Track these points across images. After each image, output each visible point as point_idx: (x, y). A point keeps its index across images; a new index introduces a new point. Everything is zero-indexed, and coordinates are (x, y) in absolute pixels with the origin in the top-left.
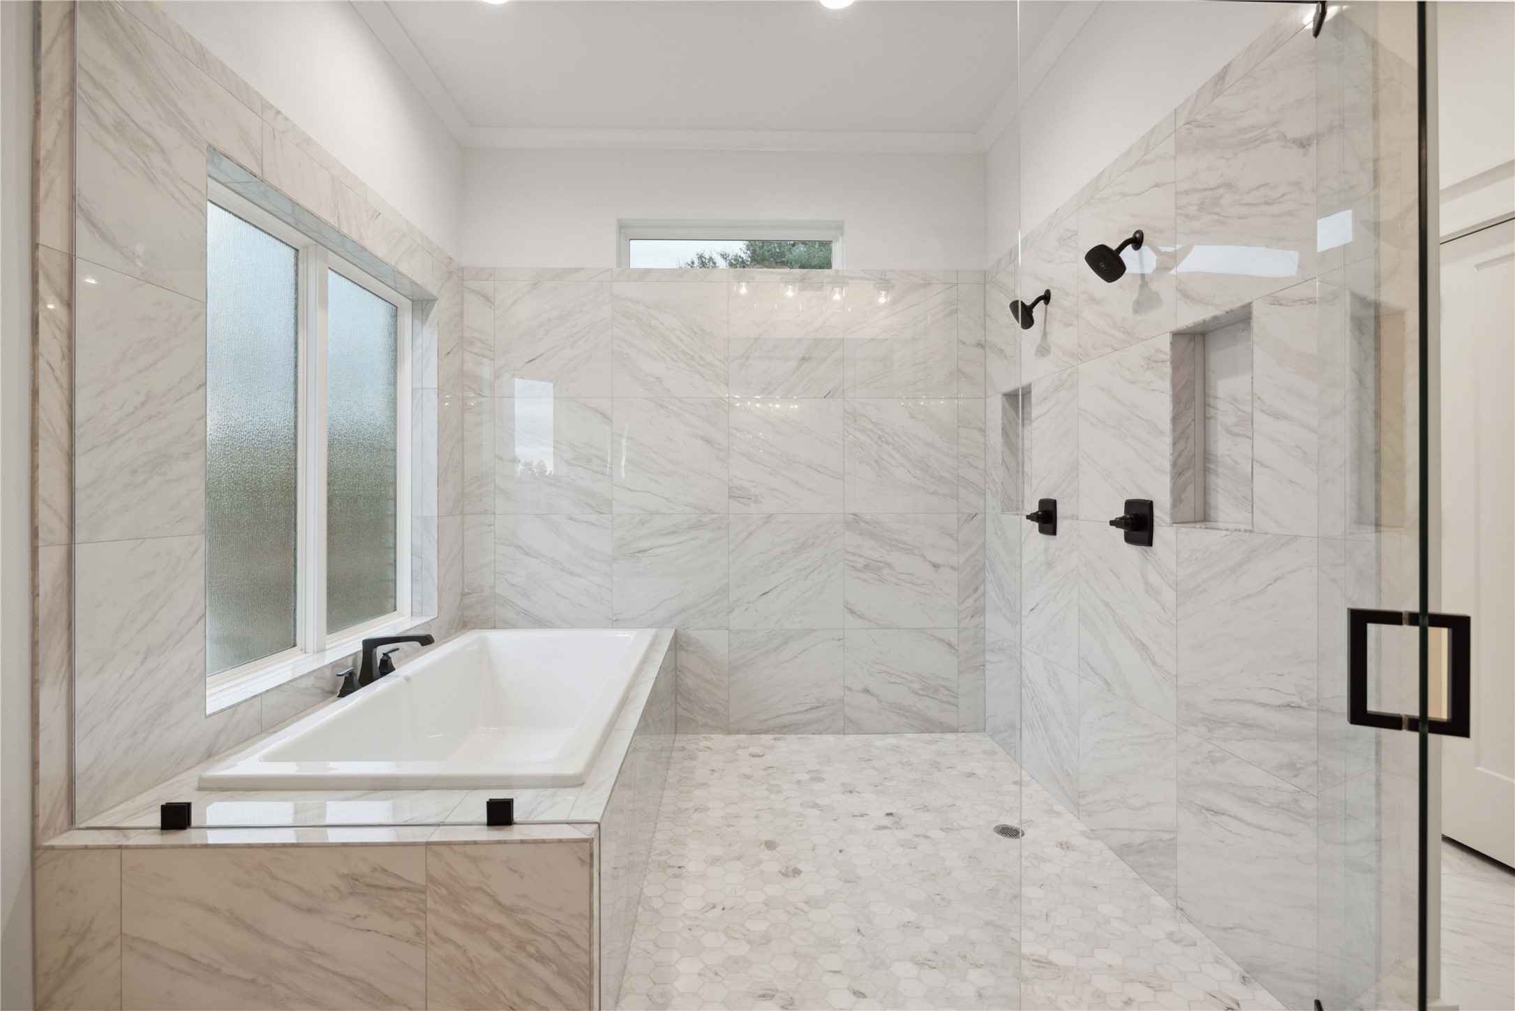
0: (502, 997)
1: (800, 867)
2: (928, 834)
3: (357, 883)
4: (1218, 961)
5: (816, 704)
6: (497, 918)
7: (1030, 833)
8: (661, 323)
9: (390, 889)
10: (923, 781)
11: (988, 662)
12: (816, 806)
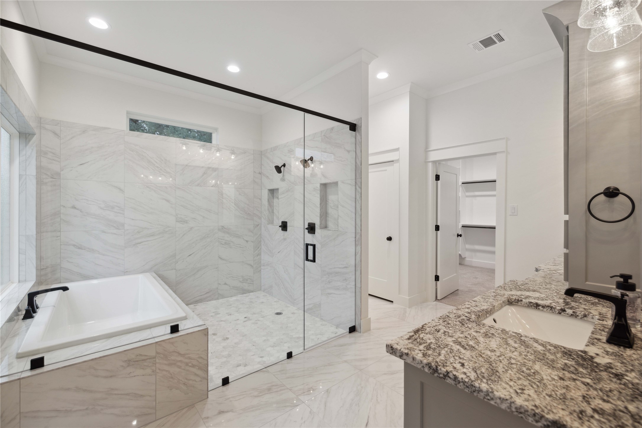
0: (181, 382)
1: (227, 337)
2: (259, 319)
3: (130, 362)
4: (331, 326)
5: (209, 291)
6: (180, 358)
7: (284, 313)
8: (148, 155)
9: (143, 360)
10: (250, 307)
11: (262, 269)
12: (222, 321)
